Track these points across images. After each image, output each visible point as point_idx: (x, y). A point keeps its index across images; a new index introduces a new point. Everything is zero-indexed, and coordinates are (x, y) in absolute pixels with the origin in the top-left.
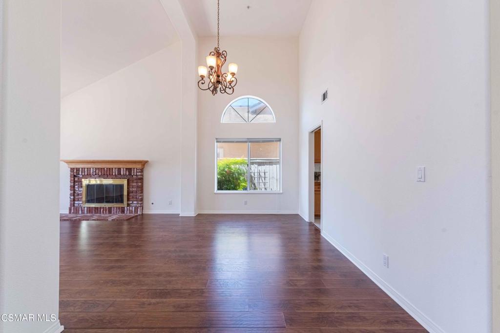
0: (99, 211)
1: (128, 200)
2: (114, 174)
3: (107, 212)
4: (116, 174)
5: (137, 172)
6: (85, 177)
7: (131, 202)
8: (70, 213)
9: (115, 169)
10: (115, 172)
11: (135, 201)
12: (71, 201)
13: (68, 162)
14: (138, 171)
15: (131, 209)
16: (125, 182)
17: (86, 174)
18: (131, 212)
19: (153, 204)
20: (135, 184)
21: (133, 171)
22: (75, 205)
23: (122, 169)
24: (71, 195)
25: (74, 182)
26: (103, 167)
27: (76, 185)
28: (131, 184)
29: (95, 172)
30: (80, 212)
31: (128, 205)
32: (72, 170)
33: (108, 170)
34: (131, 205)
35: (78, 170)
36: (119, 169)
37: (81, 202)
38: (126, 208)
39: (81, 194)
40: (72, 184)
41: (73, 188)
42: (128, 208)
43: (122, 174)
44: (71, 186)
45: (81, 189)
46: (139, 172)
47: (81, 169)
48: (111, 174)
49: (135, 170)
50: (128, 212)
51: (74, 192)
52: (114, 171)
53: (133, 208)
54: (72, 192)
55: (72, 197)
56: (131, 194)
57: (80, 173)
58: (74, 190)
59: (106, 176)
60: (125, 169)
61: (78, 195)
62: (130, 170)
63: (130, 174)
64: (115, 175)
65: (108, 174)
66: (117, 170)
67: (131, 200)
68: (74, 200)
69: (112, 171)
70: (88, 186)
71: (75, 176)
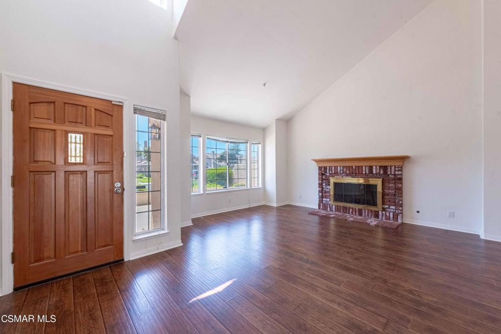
0: (348, 212)
1: (383, 203)
2: (364, 173)
3: (357, 213)
4: (367, 172)
5: (395, 170)
6: (332, 175)
7: (386, 206)
8: (319, 208)
9: (366, 166)
10: (365, 170)
11: (393, 206)
12: (319, 197)
13: (317, 161)
14: (397, 169)
15: (388, 214)
16: (378, 182)
17: (333, 172)
18: (388, 218)
19: (418, 212)
20: (393, 185)
21: (389, 169)
22: (324, 202)
23: (374, 167)
24: (319, 192)
25: (322, 180)
26: (352, 165)
27: (324, 183)
28: (386, 185)
29: (343, 170)
30: (329, 209)
31: (384, 209)
32: (320, 168)
33: (357, 168)
34: (387, 209)
35: (325, 168)
36: (371, 168)
37: (328, 200)
38: (380, 213)
39: (329, 192)
40: (321, 182)
41: (321, 185)
42: (384, 212)
43: (374, 172)
44: (319, 184)
45: (328, 187)
46: (399, 171)
47: (328, 168)
48: (360, 173)
49: (393, 168)
50: (384, 218)
51: (322, 190)
52: (364, 169)
53: (391, 214)
54: (321, 189)
55: (321, 194)
56: (386, 197)
57: (328, 172)
58: (322, 188)
59: (354, 175)
60: (378, 167)
61: (326, 192)
62: (385, 168)
63: (385, 172)
64: (366, 174)
65: (357, 173)
66: (368, 168)
67: (387, 203)
68: (322, 197)
69: (362, 169)
70: (335, 184)
71: (323, 174)
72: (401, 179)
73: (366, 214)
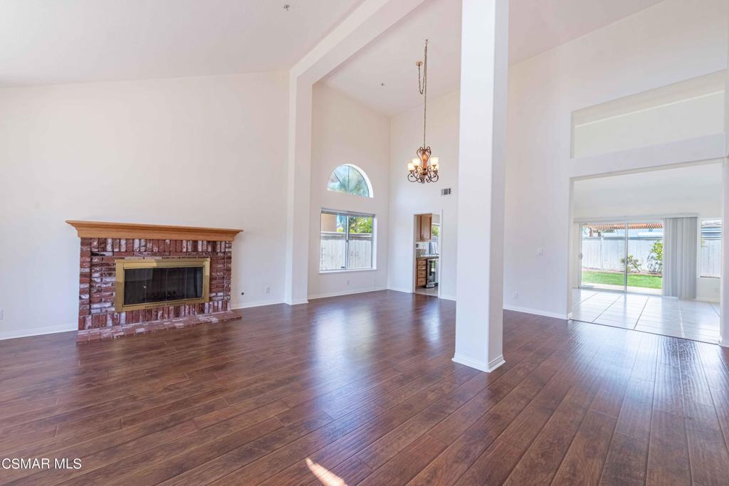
0: (154, 316)
1: (211, 291)
2: (185, 250)
3: (171, 315)
4: (190, 250)
5: (225, 247)
6: (120, 255)
7: (214, 294)
8: (82, 327)
9: (187, 241)
10: (187, 247)
11: (221, 292)
12: (82, 304)
13: (78, 225)
14: (227, 245)
15: (216, 304)
16: (206, 263)
17: (123, 249)
18: (216, 309)
19: (243, 294)
20: (222, 266)
21: (219, 246)
22: (94, 311)
23: (200, 243)
24: (82, 292)
25: (92, 265)
26: (163, 238)
27: (96, 271)
28: (215, 266)
29: (145, 246)
30: (110, 323)
31: (211, 299)
32: (85, 242)
33: (173, 243)
34: (214, 298)
35: (102, 241)
36: (195, 243)
37: (108, 305)
38: (207, 305)
39: (110, 289)
40: (87, 270)
41: (86, 278)
42: (211, 303)
43: (199, 249)
44: (82, 275)
45: (108, 280)
46: (229, 247)
47: (110, 241)
48: (178, 250)
49: (223, 244)
50: (211, 310)
51: (91, 287)
52: (184, 244)
53: (220, 302)
54: (87, 286)
55: (86, 297)
56: (214, 282)
57: (109, 248)
58: (91, 282)
59: (167, 254)
60: (205, 243)
61: (99, 291)
62: (214, 244)
63: (214, 249)
64: (187, 251)
65: (173, 250)
66: (191, 243)
67: (214, 290)
68: (91, 302)
69: (182, 244)
70: (128, 272)
71: (93, 254)
72: (230, 258)
73: (187, 311)
